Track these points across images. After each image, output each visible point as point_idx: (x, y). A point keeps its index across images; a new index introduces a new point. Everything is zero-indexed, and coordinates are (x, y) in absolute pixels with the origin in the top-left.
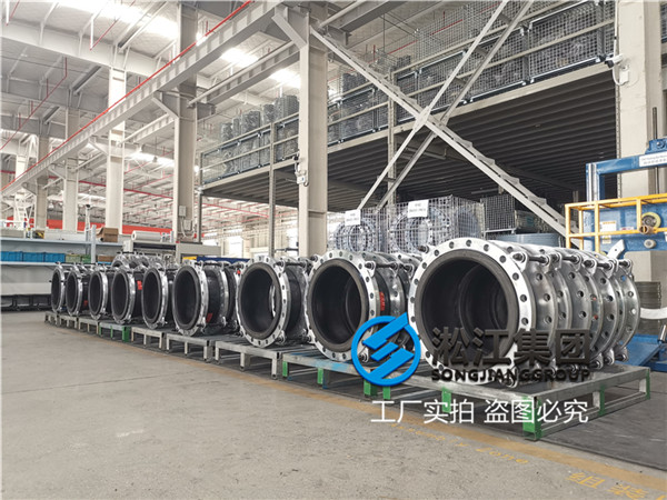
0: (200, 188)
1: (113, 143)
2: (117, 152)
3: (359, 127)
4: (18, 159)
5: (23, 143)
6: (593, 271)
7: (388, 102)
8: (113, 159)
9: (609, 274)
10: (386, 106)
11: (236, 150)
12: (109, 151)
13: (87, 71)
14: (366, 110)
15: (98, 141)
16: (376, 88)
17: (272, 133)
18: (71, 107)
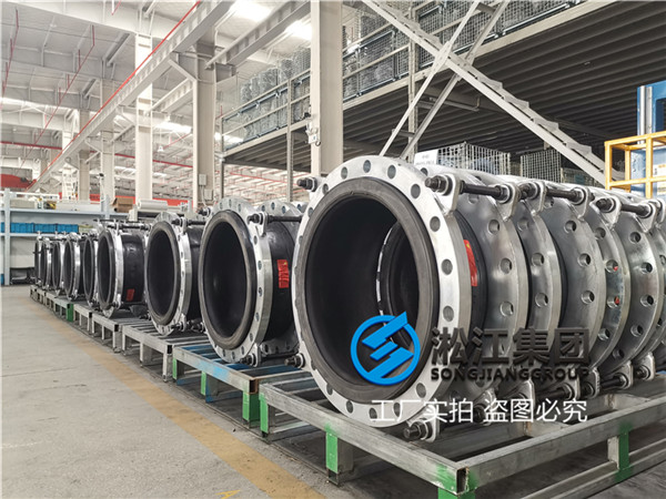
0: (222, 156)
1: (141, 112)
2: (145, 121)
3: (378, 77)
4: (64, 135)
5: (67, 118)
6: (613, 217)
7: (409, 45)
8: (142, 129)
9: (647, 225)
10: (407, 50)
11: (255, 113)
12: (138, 120)
13: (118, 40)
14: (386, 56)
15: (126, 111)
16: (396, 30)
17: (289, 91)
18: (104, 78)
